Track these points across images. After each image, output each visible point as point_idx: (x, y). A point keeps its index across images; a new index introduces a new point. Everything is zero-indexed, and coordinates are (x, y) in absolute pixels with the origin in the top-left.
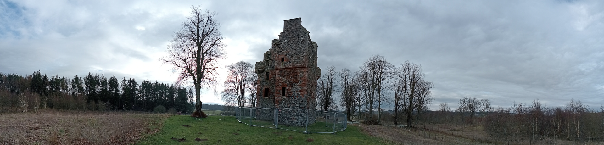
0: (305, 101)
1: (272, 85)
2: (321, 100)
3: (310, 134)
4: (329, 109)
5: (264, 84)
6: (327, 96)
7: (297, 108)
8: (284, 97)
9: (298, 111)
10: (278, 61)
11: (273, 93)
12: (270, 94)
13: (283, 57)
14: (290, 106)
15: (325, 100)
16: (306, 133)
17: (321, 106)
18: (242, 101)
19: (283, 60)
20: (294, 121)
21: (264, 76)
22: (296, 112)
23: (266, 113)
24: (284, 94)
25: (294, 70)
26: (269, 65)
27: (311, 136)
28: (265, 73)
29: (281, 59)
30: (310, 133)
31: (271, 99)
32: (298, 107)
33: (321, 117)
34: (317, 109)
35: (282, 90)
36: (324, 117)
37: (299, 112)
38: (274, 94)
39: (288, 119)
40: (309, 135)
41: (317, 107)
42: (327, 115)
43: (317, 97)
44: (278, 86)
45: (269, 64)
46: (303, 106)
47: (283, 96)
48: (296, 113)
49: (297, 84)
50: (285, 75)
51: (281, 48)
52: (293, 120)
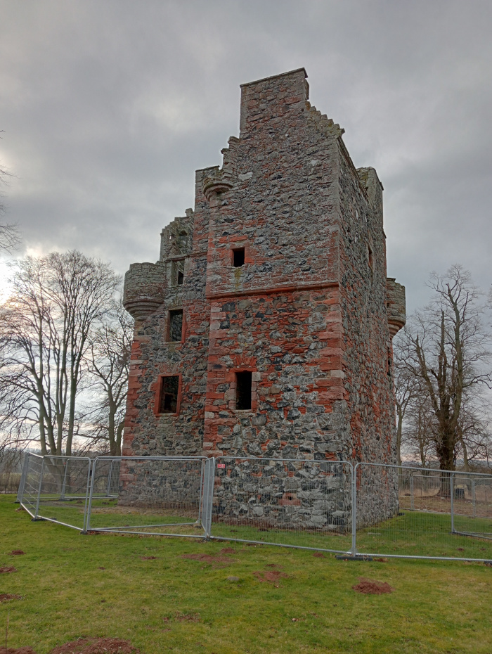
0: (342, 426)
1: (193, 363)
2: (419, 422)
3: (372, 563)
4: (460, 458)
5: (161, 358)
6: (445, 406)
7: (305, 454)
8: (246, 413)
9: (307, 467)
10: (218, 265)
11: (197, 396)
12: (182, 402)
13: (238, 245)
14: (271, 449)
15: (435, 420)
16: (351, 559)
17: (421, 446)
18: (61, 430)
19: (239, 257)
20: (291, 510)
21: (162, 326)
22: (300, 472)
23: (164, 478)
24: (244, 401)
25: (284, 300)
26: (180, 282)
27: (380, 572)
28: (167, 313)
29: (230, 253)
30: (370, 559)
31: (189, 420)
32: (308, 451)
33: (426, 491)
34: (404, 459)
35: (233, 385)
36: (436, 492)
37: (313, 472)
38: (202, 401)
39: (263, 502)
40: (364, 567)
41: (402, 451)
42: (454, 485)
43: (399, 407)
44: (220, 367)
45: (181, 275)
46: (331, 450)
47: (237, 408)
48: (302, 476)
49: (299, 359)
50: (251, 320)
51: (230, 207)
52: (287, 505)
